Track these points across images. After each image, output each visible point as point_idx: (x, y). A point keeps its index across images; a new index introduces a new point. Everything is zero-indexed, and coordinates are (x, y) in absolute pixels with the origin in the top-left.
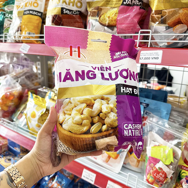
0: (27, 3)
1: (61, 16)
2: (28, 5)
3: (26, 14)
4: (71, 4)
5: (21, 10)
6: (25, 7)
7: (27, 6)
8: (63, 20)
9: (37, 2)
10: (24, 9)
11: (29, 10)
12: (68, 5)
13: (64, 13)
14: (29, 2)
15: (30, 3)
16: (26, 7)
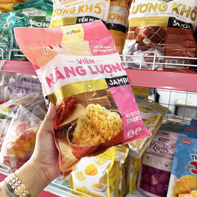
0: (83, 6)
1: (166, 29)
2: (84, 9)
3: (82, 21)
4: (185, 14)
5: (72, 16)
6: (79, 12)
7: (83, 11)
8: (169, 35)
9: (99, 6)
10: (78, 14)
11: (89, 17)
12: (179, 15)
13: (174, 25)
14: (87, 6)
15: (89, 6)
16: (81, 11)
